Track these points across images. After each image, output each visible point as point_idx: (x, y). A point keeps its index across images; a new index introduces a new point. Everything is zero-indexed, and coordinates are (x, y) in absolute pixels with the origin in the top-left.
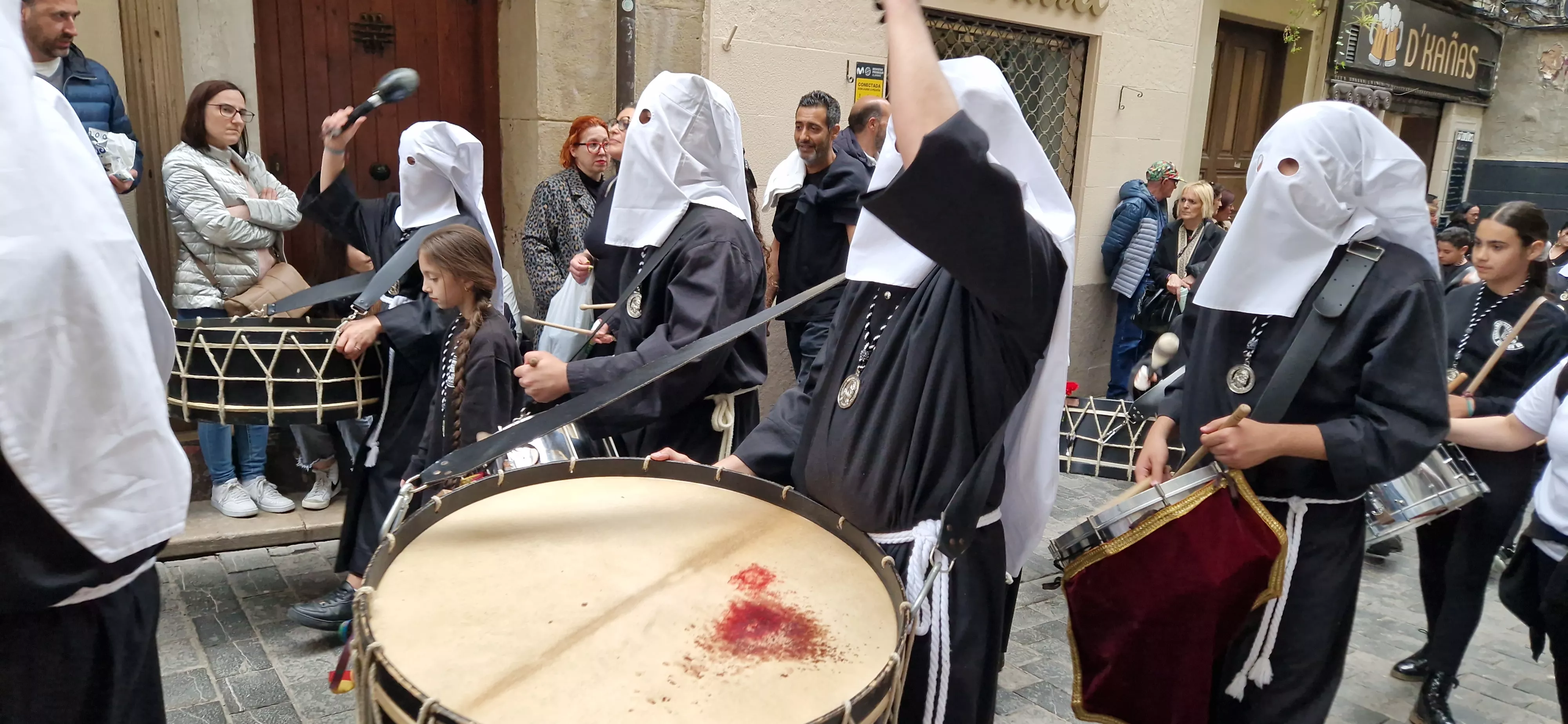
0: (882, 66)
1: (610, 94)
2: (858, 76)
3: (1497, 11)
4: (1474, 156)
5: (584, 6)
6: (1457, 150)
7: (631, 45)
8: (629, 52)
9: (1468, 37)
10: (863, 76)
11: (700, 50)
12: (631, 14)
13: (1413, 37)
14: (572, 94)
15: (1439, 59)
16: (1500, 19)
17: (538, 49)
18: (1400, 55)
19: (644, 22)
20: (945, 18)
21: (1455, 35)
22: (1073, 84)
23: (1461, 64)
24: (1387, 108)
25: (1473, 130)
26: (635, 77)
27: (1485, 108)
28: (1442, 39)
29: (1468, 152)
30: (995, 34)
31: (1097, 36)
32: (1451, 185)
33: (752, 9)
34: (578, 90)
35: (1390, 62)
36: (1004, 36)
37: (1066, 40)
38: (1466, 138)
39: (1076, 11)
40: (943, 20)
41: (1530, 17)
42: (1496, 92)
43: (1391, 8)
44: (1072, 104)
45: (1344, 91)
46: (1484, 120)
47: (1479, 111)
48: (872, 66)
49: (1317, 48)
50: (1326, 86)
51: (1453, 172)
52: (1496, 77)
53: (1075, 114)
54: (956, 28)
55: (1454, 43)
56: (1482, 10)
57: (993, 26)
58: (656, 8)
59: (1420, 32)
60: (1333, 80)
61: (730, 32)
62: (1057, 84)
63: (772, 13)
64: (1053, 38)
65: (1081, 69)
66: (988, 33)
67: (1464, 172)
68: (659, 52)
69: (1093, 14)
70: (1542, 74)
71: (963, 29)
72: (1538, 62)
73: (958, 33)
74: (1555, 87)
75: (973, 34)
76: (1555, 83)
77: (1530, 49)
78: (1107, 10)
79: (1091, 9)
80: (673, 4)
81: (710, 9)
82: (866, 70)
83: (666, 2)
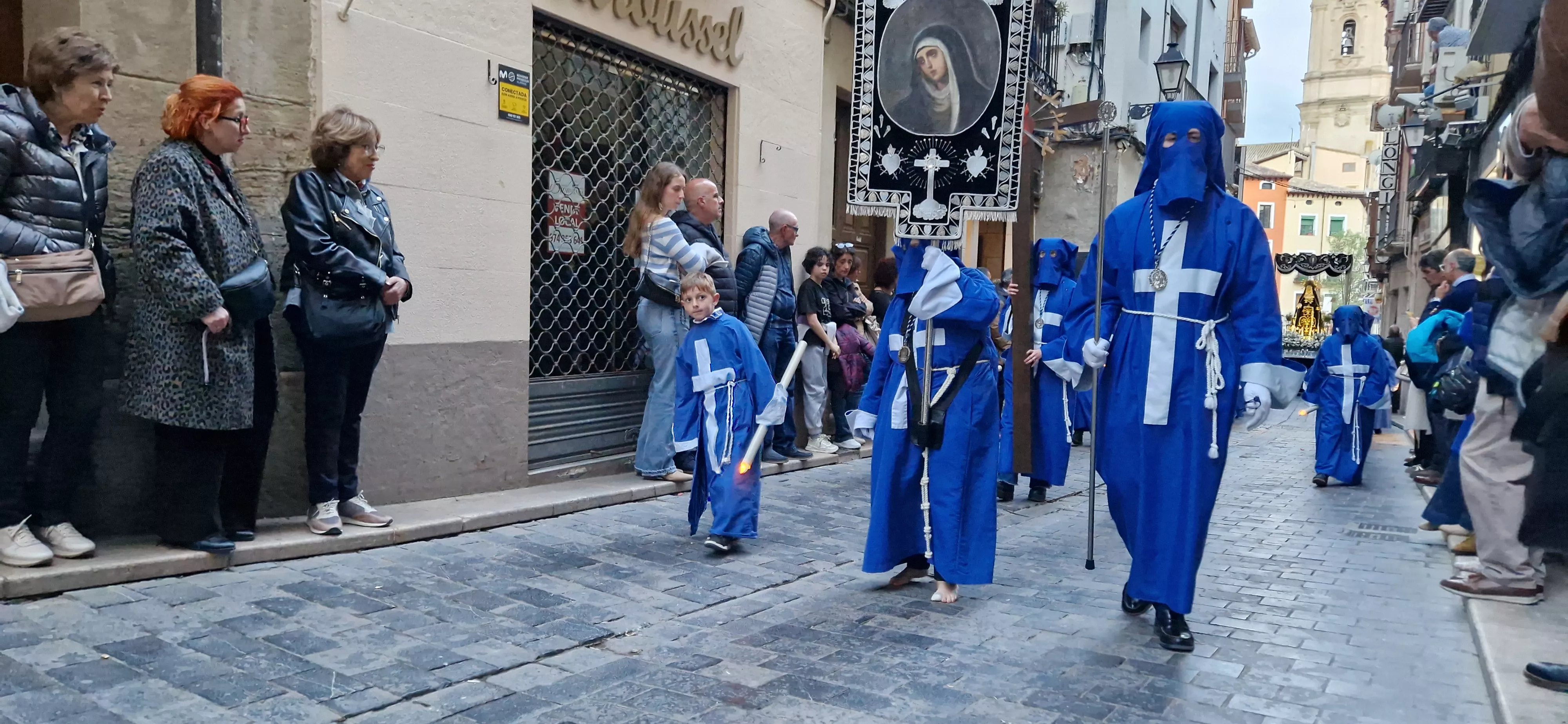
0: (527, 75)
1: (188, 50)
2: (501, 80)
10: (506, 80)
14: (133, 42)
20: (589, 40)
22: (716, 133)
27: (1036, 208)
30: (640, 69)
31: (735, 88)
36: (648, 72)
37: (707, 89)
39: (716, 59)
40: (587, 42)
42: (1043, 195)
44: (716, 152)
46: (1037, 218)
48: (516, 72)
52: (1043, 183)
53: (721, 160)
54: (600, 54)
57: (638, 59)
62: (702, 130)
64: (694, 85)
65: (722, 120)
66: (633, 66)
68: (254, 10)
69: (730, 63)
70: (1075, 179)
71: (608, 58)
72: (1072, 170)
73: (603, 61)
74: (1086, 191)
75: (618, 66)
76: (1086, 186)
77: (1064, 160)
78: (743, 62)
79: (728, 58)
82: (510, 76)
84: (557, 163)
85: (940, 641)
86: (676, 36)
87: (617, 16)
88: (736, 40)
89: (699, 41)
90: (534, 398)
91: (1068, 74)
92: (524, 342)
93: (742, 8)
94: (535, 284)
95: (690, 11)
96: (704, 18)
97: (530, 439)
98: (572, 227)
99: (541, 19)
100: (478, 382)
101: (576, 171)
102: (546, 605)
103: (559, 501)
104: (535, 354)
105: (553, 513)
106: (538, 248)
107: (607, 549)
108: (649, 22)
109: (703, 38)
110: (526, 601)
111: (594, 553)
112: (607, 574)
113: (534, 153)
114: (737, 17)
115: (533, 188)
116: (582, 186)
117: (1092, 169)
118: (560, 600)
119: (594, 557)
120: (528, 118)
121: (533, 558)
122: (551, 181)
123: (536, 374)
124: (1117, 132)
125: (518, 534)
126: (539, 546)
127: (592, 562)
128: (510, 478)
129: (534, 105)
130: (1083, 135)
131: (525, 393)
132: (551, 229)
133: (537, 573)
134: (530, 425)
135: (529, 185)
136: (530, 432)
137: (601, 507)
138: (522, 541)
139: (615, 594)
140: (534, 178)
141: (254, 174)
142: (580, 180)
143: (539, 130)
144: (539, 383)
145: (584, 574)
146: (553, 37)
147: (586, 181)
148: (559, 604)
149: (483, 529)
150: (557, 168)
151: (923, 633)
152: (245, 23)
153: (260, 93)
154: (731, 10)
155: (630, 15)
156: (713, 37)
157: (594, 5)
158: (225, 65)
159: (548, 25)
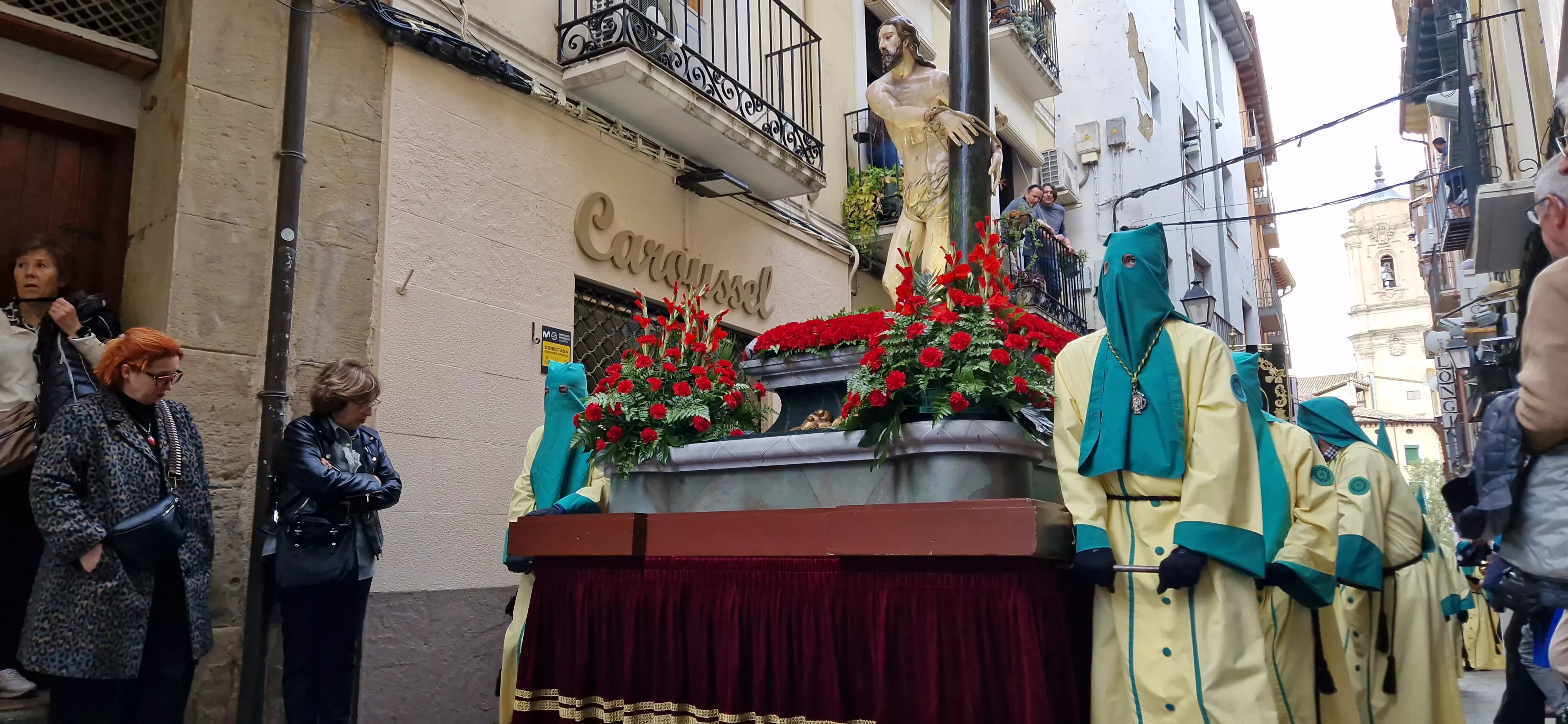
0: (569, 333)
1: (261, 326)
2: (544, 339)
5: (235, 232)
7: (290, 275)
8: (287, 282)
10: (549, 339)
11: (371, 291)
12: (292, 244)
14: (213, 320)
17: (174, 269)
19: (306, 255)
26: (293, 308)
34: (220, 316)
48: (558, 331)
58: (322, 245)
61: (406, 277)
63: (451, 265)
64: (731, 337)
68: (322, 289)
69: (762, 316)
78: (773, 315)
79: (759, 311)
80: (341, 242)
81: (383, 253)
82: (553, 335)
83: (334, 241)
86: (709, 294)
87: (652, 279)
88: (766, 295)
89: (731, 298)
93: (771, 268)
95: (721, 272)
96: (735, 277)
99: (582, 286)
108: (682, 283)
109: (734, 295)
114: (766, 276)
146: (594, 300)
152: (314, 300)
153: (322, 361)
154: (760, 271)
155: (666, 278)
156: (745, 294)
157: (631, 272)
158: (293, 337)
159: (590, 290)
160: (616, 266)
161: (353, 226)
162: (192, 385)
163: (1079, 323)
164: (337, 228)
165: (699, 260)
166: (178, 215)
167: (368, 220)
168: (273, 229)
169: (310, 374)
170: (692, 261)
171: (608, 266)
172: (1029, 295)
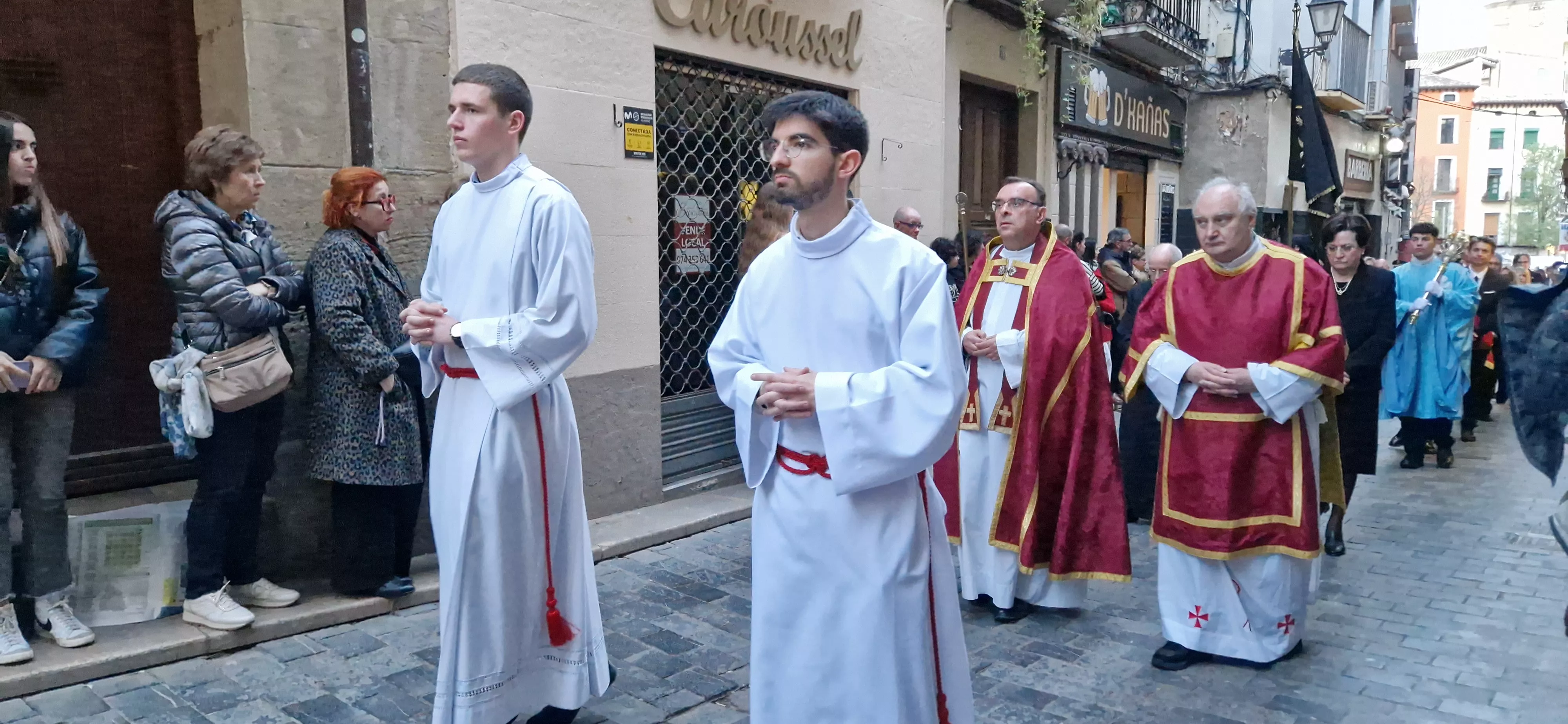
0: (650, 112)
1: (343, 135)
2: (626, 121)
3: (1180, 79)
4: (1176, 206)
5: (305, 36)
6: (1163, 201)
7: (366, 80)
8: (364, 88)
9: (1161, 100)
10: (631, 121)
12: (364, 45)
13: (1119, 99)
14: (296, 135)
15: (1140, 120)
16: (1183, 86)
17: (249, 83)
18: (1110, 115)
19: (379, 56)
20: (709, 67)
21: (1150, 99)
23: (1158, 125)
24: (1106, 162)
25: (1173, 183)
26: (373, 116)
27: (1180, 164)
28: (1141, 103)
29: (1171, 203)
30: (759, 85)
31: (855, 90)
32: (1162, 232)
33: (505, 45)
34: (302, 130)
35: (1104, 122)
36: (768, 87)
38: (1169, 190)
39: (835, 66)
40: (707, 69)
41: (1206, 84)
42: (1188, 151)
43: (1099, 73)
45: (1070, 147)
46: (1180, 174)
47: (1176, 166)
48: (640, 111)
49: (1043, 108)
50: (1055, 142)
51: (1162, 220)
52: (1186, 137)
54: (720, 77)
55: (1150, 106)
56: (1168, 77)
57: (757, 76)
58: (393, 41)
59: (1123, 95)
60: (1061, 137)
63: (527, 51)
66: (753, 84)
67: (1170, 221)
68: (399, 89)
69: (849, 67)
70: (1222, 132)
71: (728, 79)
72: (1218, 121)
73: (723, 83)
74: (1234, 143)
75: (738, 85)
76: (1234, 139)
77: (1209, 112)
78: (862, 65)
79: (847, 63)
80: (413, 37)
81: (456, 44)
82: (634, 115)
83: (405, 35)
84: (682, 189)
85: (1055, 697)
86: (795, 50)
87: (735, 41)
88: (855, 42)
89: (817, 52)
90: (665, 417)
91: (1212, 21)
92: (655, 366)
93: (860, 11)
94: (664, 308)
95: (808, 23)
96: (822, 27)
97: (664, 455)
98: (699, 247)
99: (661, 54)
100: (613, 409)
101: (700, 193)
102: (677, 651)
103: (692, 521)
104: (666, 375)
105: (687, 533)
106: (666, 274)
107: (734, 576)
108: (767, 41)
109: (821, 48)
110: (658, 646)
111: (723, 583)
112: (735, 609)
113: (659, 184)
114: (856, 20)
115: (660, 218)
116: (707, 208)
117: (1240, 121)
118: (690, 644)
119: (722, 588)
120: (653, 153)
121: (666, 590)
122: (677, 207)
123: (667, 393)
124: (1268, 81)
125: (653, 561)
126: (673, 575)
127: (722, 594)
128: (645, 496)
129: (658, 137)
130: (1230, 85)
131: (658, 414)
132: (678, 251)
133: (669, 610)
134: (663, 442)
135: (656, 214)
136: (663, 448)
137: (731, 522)
138: (657, 568)
139: (740, 635)
140: (660, 207)
141: (404, 242)
142: (704, 201)
143: (663, 160)
144: (670, 401)
145: (711, 611)
146: (674, 69)
147: (711, 203)
148: (688, 650)
149: (621, 556)
150: (682, 192)
151: (1039, 688)
152: (392, 104)
153: (408, 166)
154: (849, 15)
155: (749, 38)
156: (832, 44)
157: (713, 34)
158: (376, 146)
159: (671, 58)
160: (696, 30)
161: (423, 17)
162: (285, 204)
163: (1192, 35)
164: (408, 21)
165: (784, 13)
166: (245, 23)
167: (438, 8)
168: (342, 29)
169: (397, 182)
170: (776, 14)
171: (689, 31)
172: (1139, 9)
